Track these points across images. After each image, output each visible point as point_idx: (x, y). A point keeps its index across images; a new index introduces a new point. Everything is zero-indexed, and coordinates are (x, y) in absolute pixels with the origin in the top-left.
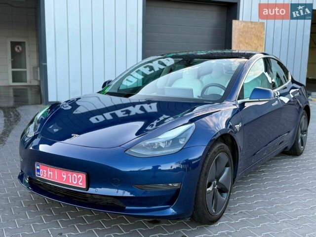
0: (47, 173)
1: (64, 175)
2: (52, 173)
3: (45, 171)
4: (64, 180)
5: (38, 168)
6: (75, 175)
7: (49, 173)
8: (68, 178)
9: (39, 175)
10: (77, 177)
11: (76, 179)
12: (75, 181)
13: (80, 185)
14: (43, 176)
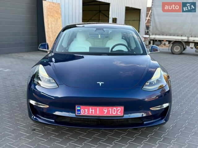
0: (88, 111)
1: (105, 110)
2: (93, 110)
3: (87, 110)
4: (105, 113)
5: (79, 108)
6: (115, 108)
7: (91, 110)
8: (108, 111)
9: (80, 114)
10: (117, 109)
11: (116, 111)
12: (114, 112)
13: (119, 114)
14: (84, 113)
